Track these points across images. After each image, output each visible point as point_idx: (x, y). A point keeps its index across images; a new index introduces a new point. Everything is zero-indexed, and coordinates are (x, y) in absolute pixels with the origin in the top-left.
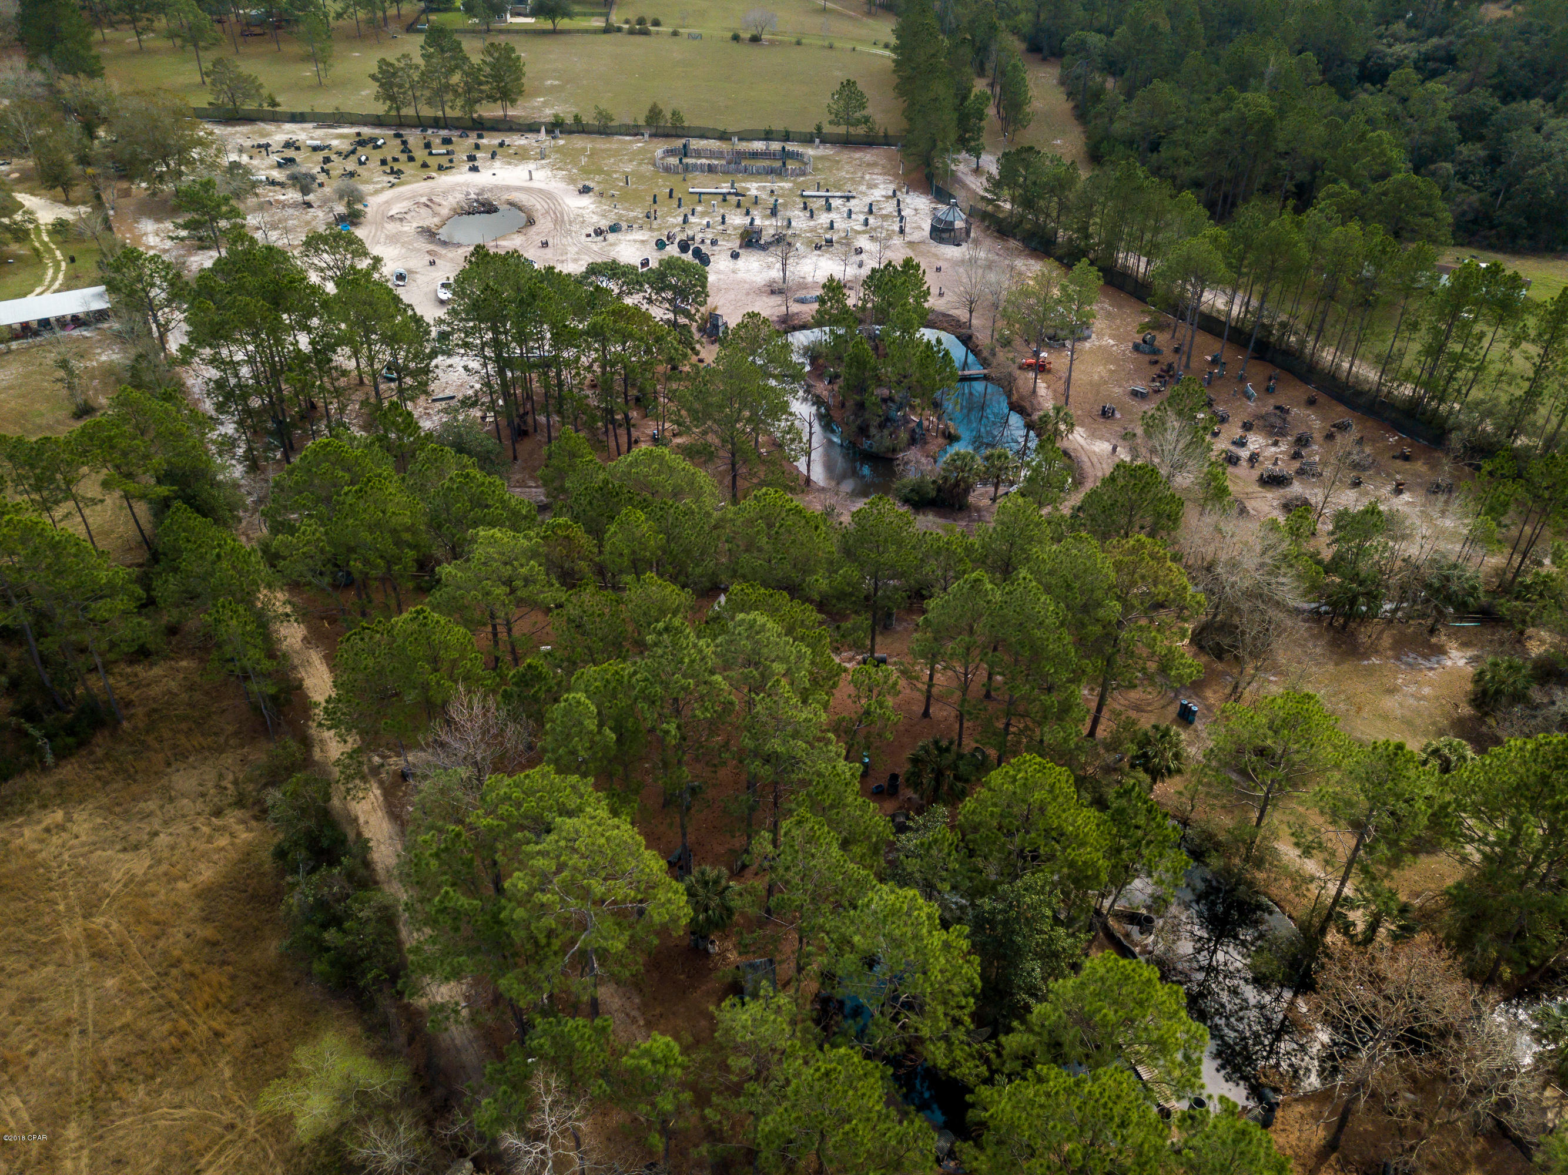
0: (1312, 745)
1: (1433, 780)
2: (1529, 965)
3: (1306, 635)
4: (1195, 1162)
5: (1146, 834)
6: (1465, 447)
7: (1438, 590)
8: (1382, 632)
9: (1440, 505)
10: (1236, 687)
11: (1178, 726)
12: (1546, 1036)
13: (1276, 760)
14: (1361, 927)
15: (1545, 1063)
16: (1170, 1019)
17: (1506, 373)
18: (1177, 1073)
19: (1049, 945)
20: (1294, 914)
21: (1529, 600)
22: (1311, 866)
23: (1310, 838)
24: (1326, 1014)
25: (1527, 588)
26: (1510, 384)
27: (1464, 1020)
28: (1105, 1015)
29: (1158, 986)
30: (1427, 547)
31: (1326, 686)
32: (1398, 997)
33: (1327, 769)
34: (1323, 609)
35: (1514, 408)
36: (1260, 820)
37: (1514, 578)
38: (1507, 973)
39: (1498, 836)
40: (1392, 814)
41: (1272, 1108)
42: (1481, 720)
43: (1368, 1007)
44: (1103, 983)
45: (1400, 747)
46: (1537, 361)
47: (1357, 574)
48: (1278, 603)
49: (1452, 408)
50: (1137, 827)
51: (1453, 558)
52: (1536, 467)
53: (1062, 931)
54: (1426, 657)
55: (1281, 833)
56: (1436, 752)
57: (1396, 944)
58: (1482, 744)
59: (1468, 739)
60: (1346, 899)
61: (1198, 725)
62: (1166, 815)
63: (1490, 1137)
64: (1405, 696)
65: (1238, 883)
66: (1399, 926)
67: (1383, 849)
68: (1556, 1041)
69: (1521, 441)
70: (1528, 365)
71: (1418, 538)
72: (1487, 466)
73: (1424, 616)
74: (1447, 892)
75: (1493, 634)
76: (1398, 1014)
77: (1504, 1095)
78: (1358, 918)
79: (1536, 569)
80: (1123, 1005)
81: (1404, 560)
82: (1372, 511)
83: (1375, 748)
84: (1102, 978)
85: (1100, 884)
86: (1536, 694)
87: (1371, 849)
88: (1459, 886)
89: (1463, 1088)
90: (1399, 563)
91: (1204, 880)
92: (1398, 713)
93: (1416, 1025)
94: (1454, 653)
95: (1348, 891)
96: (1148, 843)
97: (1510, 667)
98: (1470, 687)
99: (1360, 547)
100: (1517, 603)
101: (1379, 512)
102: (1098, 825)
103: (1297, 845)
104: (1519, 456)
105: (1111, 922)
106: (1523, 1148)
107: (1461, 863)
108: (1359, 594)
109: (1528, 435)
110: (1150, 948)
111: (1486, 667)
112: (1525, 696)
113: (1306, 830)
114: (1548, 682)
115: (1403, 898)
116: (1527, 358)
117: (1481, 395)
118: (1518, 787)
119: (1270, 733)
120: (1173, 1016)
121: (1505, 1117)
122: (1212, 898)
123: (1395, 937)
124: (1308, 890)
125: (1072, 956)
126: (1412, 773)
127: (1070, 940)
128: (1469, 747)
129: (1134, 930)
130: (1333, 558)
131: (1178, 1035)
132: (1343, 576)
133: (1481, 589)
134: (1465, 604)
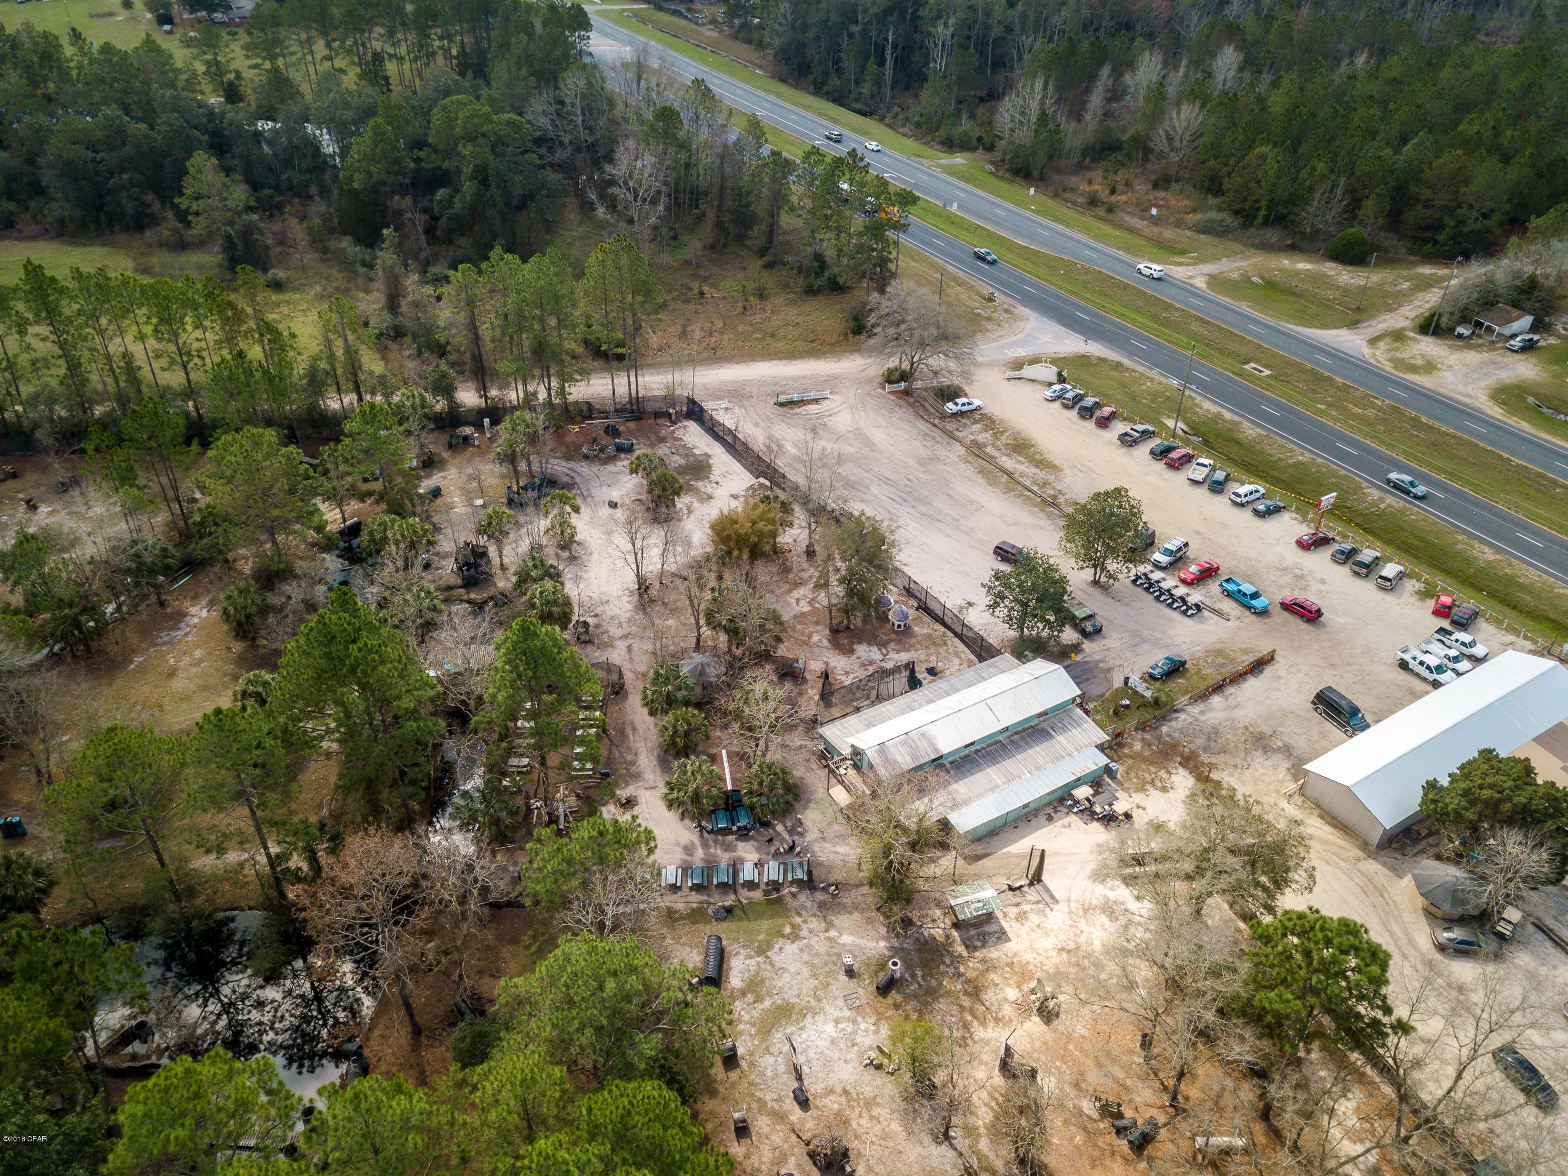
0: (150, 765)
1: (261, 717)
2: (423, 788)
3: (61, 681)
4: (345, 1156)
5: (72, 961)
6: (56, 439)
7: (138, 569)
8: (123, 632)
9: (79, 499)
10: (39, 772)
11: (14, 846)
12: (468, 824)
13: (131, 801)
14: (305, 866)
15: (482, 841)
16: (230, 1080)
17: (37, 360)
18: (273, 1112)
19: (71, 1142)
20: (252, 903)
21: (210, 534)
22: (233, 857)
23: (213, 837)
24: (336, 951)
25: (201, 524)
26: (48, 368)
27: (419, 862)
28: (176, 1138)
29: (198, 1067)
30: (99, 540)
31: (117, 709)
32: (369, 890)
33: (178, 774)
34: (56, 648)
35: (68, 386)
36: (160, 859)
37: (186, 523)
38: (415, 806)
39: (335, 720)
40: (255, 766)
41: (358, 1054)
42: (254, 646)
43: (358, 916)
44: (150, 1117)
45: (218, 712)
46: (53, 337)
47: (61, 600)
48: (10, 672)
49: (16, 412)
50: (57, 964)
51: (127, 537)
52: (127, 426)
53: (72, 1118)
54: (175, 628)
55: (187, 854)
56: (245, 694)
57: (338, 856)
58: (270, 661)
59: (259, 666)
60: (278, 856)
61: (31, 829)
62: (75, 930)
63: (493, 919)
64: (185, 669)
65: (188, 922)
66: (328, 841)
67: (273, 797)
68: (476, 821)
69: (98, 411)
70: (49, 345)
71: (85, 537)
72: (90, 446)
73: (144, 597)
74: (338, 787)
75: (208, 576)
76: (380, 901)
77: (478, 885)
78: (297, 862)
79: (196, 506)
80: (183, 1114)
81: (89, 563)
82: (25, 539)
83: (201, 728)
84: (145, 1115)
85: (68, 1043)
86: (274, 600)
87: (263, 805)
88: (341, 776)
89: (455, 906)
90: (88, 569)
91: (160, 947)
92: (192, 686)
93: (396, 896)
94: (193, 610)
95: (274, 849)
96: (82, 967)
97: (241, 592)
98: (225, 627)
99: (42, 576)
100: (205, 541)
101: (33, 537)
102: (19, 998)
103: (208, 851)
104: (104, 424)
105: (109, 1062)
106: (514, 904)
107: (328, 759)
108: (77, 615)
109: (100, 403)
110: (164, 1046)
111: (225, 604)
112: (267, 606)
113: (205, 834)
114: (273, 585)
115: (313, 819)
116: (43, 340)
117: (31, 389)
118: (319, 676)
119: (106, 785)
120: (230, 1075)
121: (493, 897)
122: (178, 954)
123: (333, 851)
124: (245, 876)
125: (100, 1127)
126: (243, 725)
127: (86, 1118)
128: (263, 673)
129: (137, 1047)
130: (26, 600)
131: (248, 1084)
132: (47, 609)
133: (170, 547)
134: (167, 567)
